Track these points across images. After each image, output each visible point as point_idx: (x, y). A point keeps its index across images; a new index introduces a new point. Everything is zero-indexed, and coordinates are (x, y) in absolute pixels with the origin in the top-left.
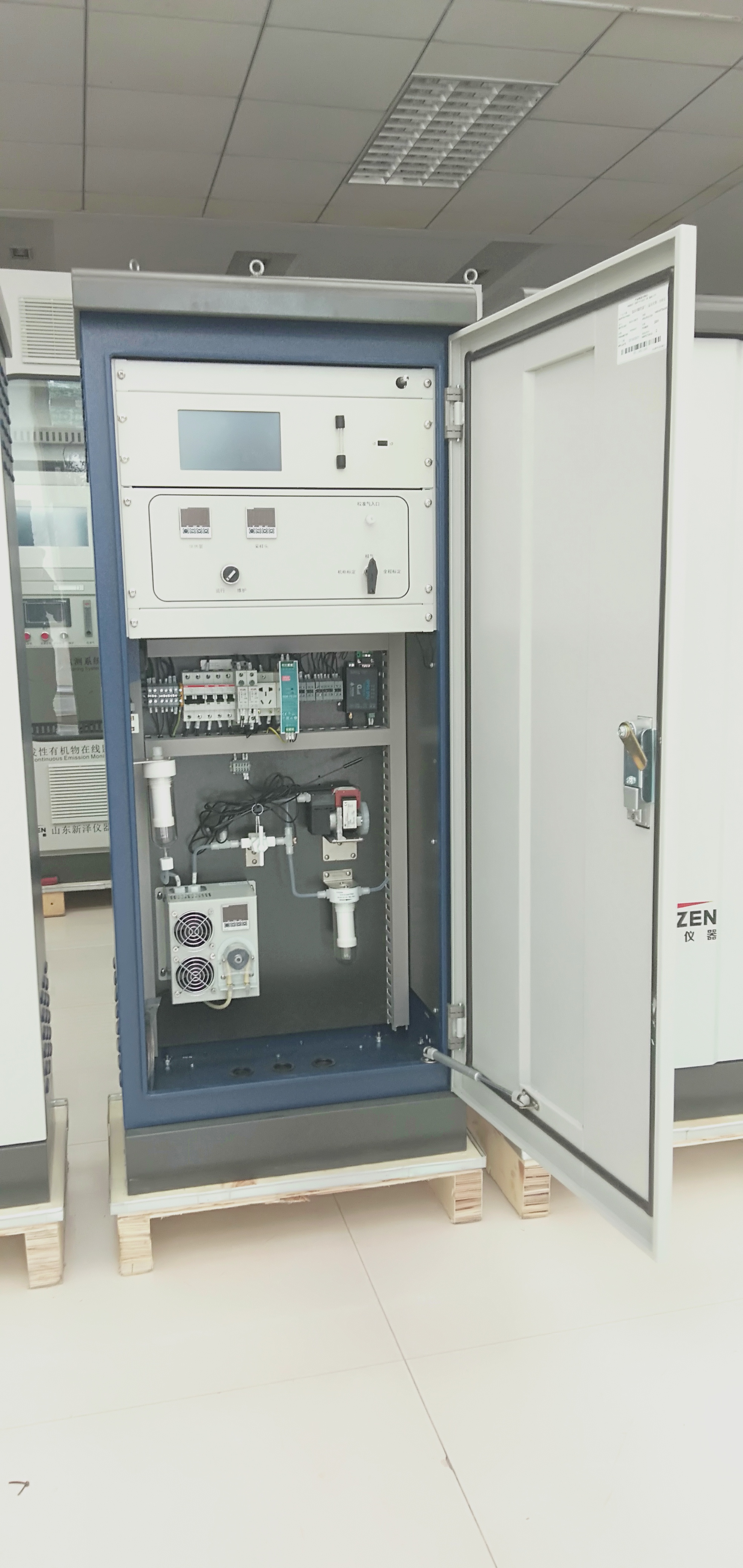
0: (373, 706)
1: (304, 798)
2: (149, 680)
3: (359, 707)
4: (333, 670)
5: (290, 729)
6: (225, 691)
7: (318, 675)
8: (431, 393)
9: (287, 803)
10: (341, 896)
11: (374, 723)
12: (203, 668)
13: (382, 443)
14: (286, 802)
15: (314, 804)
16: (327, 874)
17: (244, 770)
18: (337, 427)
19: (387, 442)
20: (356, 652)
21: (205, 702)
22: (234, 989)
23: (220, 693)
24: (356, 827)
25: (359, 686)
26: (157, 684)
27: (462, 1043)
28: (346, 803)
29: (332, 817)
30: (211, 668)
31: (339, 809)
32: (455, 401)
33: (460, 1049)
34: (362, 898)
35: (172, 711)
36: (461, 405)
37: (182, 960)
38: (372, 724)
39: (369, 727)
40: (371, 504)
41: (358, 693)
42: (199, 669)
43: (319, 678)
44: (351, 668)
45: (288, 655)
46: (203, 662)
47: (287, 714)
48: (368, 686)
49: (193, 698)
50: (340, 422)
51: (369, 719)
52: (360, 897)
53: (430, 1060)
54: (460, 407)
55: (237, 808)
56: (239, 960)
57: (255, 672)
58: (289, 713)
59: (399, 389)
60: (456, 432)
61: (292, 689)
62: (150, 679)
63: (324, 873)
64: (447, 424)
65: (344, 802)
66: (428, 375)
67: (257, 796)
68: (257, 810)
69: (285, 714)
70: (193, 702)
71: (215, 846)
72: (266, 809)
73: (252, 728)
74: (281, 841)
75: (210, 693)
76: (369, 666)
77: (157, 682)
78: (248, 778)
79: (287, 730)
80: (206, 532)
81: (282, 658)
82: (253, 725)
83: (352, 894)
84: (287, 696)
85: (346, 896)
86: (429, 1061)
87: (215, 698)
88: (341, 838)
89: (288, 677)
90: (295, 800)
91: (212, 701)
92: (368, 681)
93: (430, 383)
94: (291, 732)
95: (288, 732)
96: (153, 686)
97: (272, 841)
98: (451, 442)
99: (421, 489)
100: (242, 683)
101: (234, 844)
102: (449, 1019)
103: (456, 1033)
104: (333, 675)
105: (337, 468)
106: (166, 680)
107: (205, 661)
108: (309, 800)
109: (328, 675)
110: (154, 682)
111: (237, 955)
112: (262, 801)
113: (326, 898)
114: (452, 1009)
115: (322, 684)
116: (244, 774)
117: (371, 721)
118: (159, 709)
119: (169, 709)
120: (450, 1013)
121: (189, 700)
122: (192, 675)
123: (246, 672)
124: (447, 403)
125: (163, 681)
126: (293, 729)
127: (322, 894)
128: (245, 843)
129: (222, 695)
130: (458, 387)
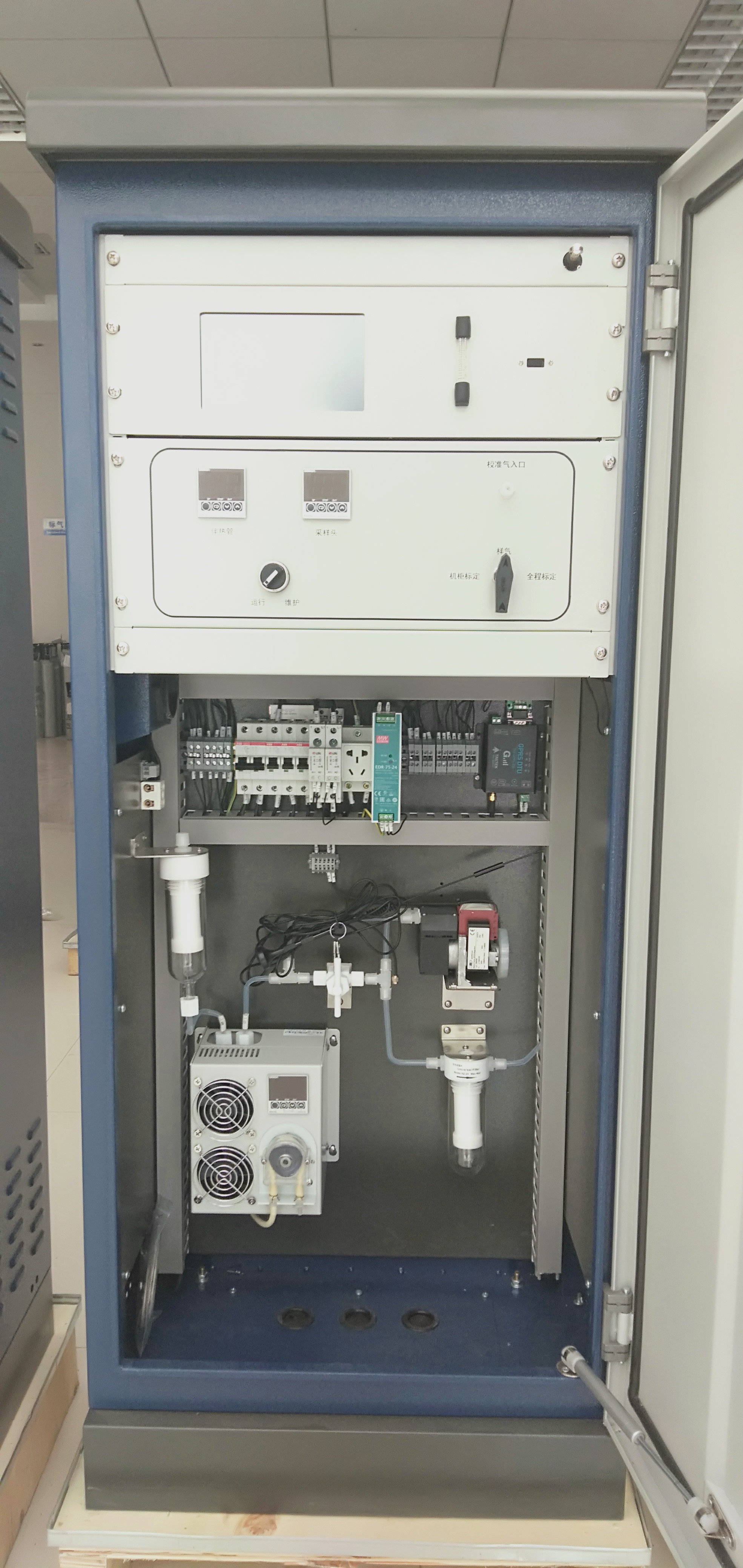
0: (528, 784)
1: (411, 917)
2: (193, 731)
3: (504, 785)
4: (468, 727)
5: (386, 816)
6: (295, 753)
7: (444, 734)
8: (623, 276)
9: (387, 923)
10: (459, 1071)
11: (528, 809)
12: (272, 717)
13: (536, 363)
14: (386, 921)
15: (424, 928)
16: (447, 1029)
17: (326, 869)
18: (458, 336)
19: (543, 360)
20: (506, 701)
21: (266, 767)
22: (278, 1203)
23: (288, 755)
24: (487, 968)
25: (507, 754)
26: (204, 738)
27: (625, 1353)
28: (474, 932)
29: (452, 949)
30: (284, 717)
31: (462, 939)
32: (665, 287)
33: (621, 1363)
34: (494, 1074)
35: (224, 777)
36: (675, 293)
37: (205, 1152)
38: (525, 811)
39: (519, 816)
40: (511, 464)
41: (505, 763)
42: (268, 720)
43: (444, 738)
44: (497, 724)
45: (388, 703)
46: (272, 709)
47: (382, 793)
48: (521, 753)
49: (248, 762)
50: (463, 328)
51: (521, 804)
52: (491, 1073)
53: (570, 1372)
54: (671, 296)
55: (311, 925)
56: (286, 1162)
57: (339, 728)
58: (385, 792)
59: (567, 271)
60: (664, 340)
61: (390, 756)
62: (195, 729)
63: (443, 1026)
64: (648, 326)
65: (470, 929)
66: (621, 246)
67: (341, 908)
68: (338, 931)
69: (379, 794)
70: (246, 767)
71: (274, 979)
72: (351, 930)
73: (333, 810)
74: (372, 979)
75: (273, 755)
76: (525, 723)
77: (205, 734)
78: (334, 881)
79: (381, 817)
80: (238, 509)
81: (379, 708)
82: (334, 806)
83: (476, 1069)
84: (382, 767)
85: (467, 1072)
86: (567, 1373)
87: (280, 762)
88: (463, 982)
89: (386, 738)
90: (397, 919)
91: (276, 766)
92: (521, 747)
93: (623, 259)
94: (388, 820)
95: (384, 820)
96: (196, 739)
97: (358, 978)
98: (653, 358)
99: (599, 439)
100: (317, 742)
101: (302, 978)
102: (605, 1312)
103: (617, 1334)
104: (467, 734)
105: (456, 405)
106: (217, 732)
107: (276, 706)
108: (418, 922)
109: (459, 735)
110: (200, 734)
111: (284, 1155)
112: (346, 918)
113: (439, 1068)
114: (610, 1298)
115: (446, 748)
116: (329, 874)
117: (524, 806)
118: (206, 774)
119: (220, 774)
120: (607, 1303)
121: (242, 764)
122: (252, 727)
123: (325, 727)
124: (650, 292)
125: (213, 734)
126: (391, 816)
127: (432, 1063)
128: (319, 978)
129: (291, 759)
130: (671, 264)
